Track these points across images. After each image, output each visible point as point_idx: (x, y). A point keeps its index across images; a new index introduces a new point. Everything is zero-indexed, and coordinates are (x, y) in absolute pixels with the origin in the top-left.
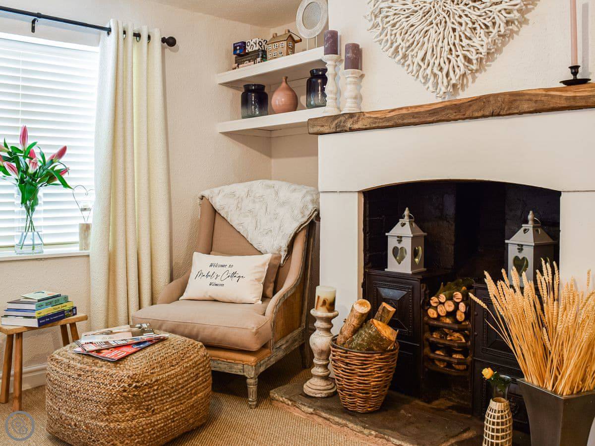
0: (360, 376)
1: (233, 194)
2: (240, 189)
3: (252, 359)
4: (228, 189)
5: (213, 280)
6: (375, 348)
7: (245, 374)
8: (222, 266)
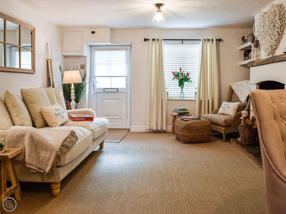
0: (243, 134)
1: (238, 85)
2: (239, 83)
3: (223, 128)
4: (237, 83)
5: (224, 109)
6: (247, 127)
7: (222, 132)
8: (227, 105)
